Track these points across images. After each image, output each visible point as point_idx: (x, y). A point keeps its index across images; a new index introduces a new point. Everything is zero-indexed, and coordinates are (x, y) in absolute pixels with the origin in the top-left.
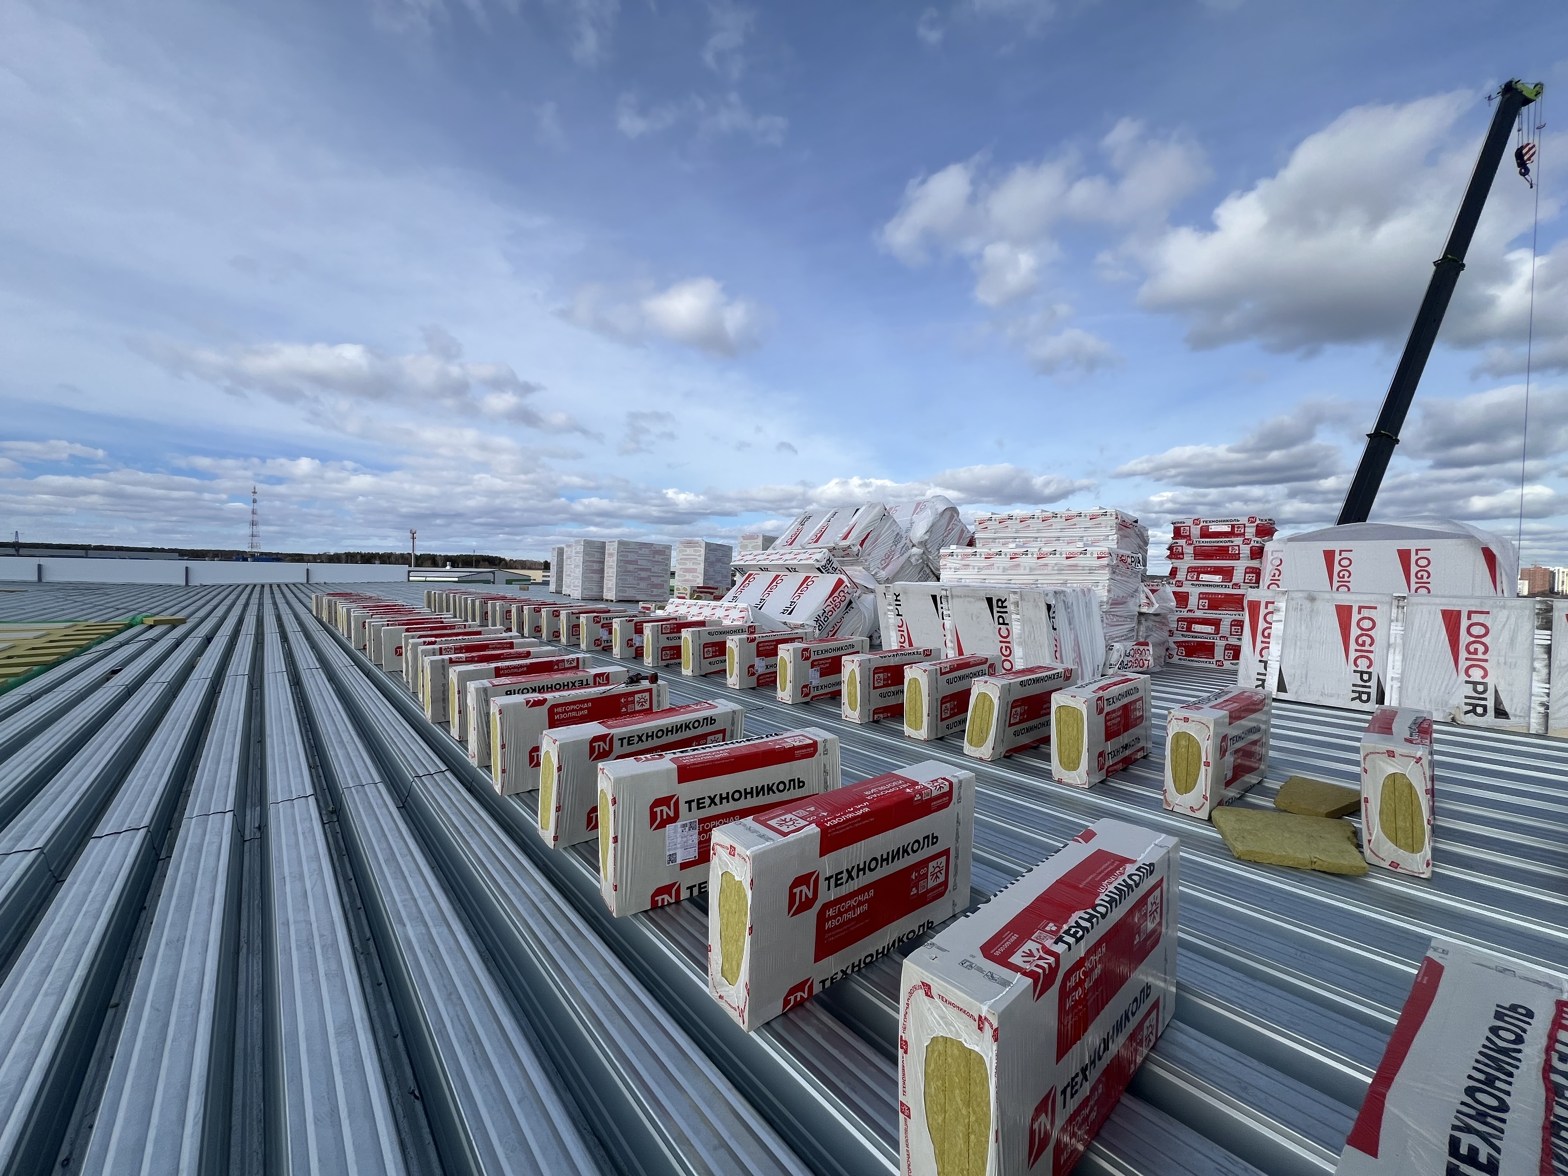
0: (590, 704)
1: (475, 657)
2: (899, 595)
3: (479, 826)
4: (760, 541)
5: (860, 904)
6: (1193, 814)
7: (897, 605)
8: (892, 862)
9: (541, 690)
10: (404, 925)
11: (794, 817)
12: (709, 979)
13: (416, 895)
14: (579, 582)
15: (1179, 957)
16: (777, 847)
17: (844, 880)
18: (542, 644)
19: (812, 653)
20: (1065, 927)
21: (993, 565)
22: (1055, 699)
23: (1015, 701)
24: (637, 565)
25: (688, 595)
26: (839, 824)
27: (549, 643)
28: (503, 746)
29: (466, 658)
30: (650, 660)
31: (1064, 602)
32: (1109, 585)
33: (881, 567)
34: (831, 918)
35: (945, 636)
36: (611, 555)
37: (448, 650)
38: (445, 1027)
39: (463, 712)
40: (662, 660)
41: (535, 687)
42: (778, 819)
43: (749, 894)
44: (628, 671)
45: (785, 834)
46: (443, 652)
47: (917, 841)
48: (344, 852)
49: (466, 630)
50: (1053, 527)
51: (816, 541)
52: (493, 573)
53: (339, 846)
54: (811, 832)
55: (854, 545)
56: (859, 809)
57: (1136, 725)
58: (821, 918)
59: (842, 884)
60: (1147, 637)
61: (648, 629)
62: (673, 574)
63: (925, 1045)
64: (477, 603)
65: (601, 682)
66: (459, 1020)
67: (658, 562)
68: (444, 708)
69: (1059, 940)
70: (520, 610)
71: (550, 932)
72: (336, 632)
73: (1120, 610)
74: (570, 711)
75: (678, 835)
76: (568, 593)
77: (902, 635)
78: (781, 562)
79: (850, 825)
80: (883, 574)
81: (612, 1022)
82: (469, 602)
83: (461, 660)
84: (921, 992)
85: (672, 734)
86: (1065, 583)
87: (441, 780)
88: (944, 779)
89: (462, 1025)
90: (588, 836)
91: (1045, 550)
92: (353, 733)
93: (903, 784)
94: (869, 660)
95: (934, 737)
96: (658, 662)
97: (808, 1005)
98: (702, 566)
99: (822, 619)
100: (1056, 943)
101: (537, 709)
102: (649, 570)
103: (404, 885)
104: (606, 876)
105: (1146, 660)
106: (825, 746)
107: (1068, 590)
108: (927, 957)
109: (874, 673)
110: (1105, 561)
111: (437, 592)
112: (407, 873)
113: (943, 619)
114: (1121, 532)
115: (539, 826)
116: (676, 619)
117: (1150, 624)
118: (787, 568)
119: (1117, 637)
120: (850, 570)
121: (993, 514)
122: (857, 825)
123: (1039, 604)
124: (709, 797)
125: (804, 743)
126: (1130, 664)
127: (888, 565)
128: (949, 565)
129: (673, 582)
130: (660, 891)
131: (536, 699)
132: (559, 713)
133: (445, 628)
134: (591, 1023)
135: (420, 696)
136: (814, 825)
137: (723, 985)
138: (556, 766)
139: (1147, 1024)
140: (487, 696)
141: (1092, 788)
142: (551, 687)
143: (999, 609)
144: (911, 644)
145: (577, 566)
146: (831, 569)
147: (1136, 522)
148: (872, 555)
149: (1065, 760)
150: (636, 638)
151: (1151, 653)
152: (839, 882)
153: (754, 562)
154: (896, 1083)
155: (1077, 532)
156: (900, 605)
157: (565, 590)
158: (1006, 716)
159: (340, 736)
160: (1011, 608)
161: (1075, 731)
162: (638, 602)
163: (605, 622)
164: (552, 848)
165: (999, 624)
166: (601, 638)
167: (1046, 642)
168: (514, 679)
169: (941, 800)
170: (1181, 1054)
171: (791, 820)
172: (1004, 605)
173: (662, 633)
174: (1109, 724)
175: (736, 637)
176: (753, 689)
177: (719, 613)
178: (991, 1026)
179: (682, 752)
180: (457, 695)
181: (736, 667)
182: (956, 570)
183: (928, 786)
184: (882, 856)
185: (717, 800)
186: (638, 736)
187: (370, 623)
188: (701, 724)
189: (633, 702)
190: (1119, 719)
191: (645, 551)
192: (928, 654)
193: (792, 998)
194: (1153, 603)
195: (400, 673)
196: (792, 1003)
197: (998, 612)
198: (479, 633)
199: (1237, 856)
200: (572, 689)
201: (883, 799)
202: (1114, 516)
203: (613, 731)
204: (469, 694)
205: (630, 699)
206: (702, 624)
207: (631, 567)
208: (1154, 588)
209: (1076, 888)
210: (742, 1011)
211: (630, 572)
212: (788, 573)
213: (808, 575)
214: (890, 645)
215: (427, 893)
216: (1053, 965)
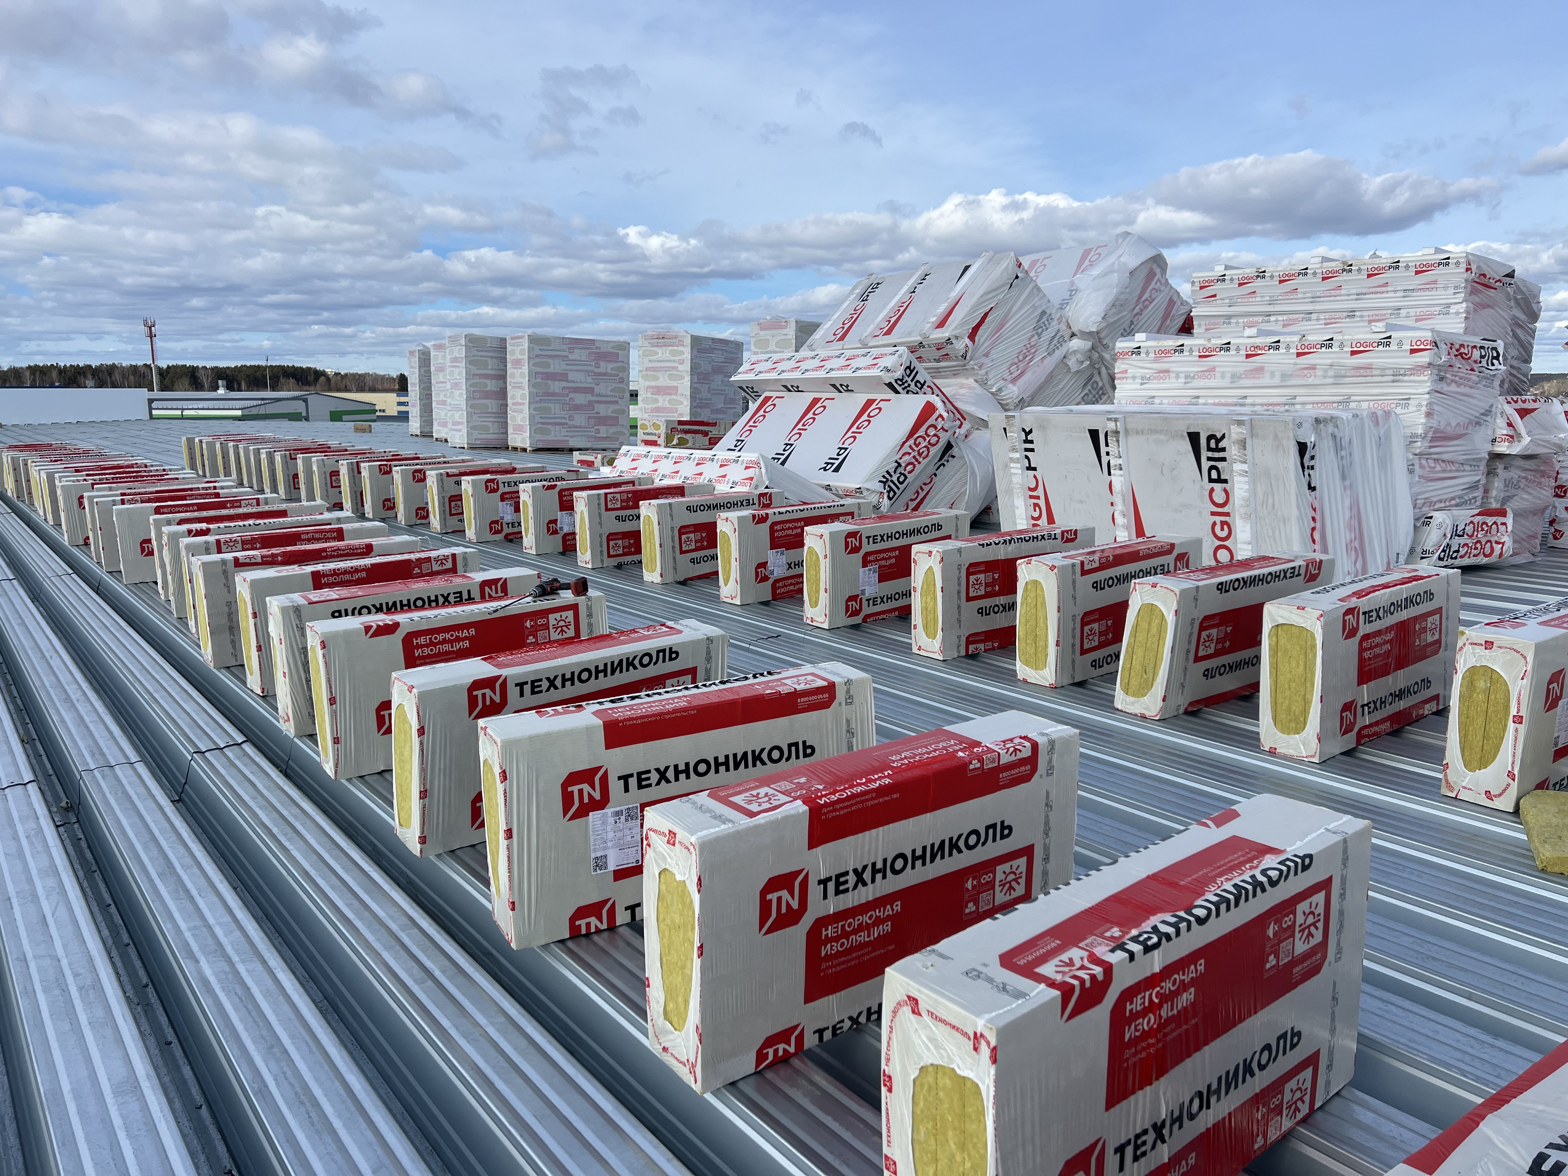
0: (473, 632)
1: (278, 555)
2: (1031, 431)
3: (302, 825)
4: (791, 332)
5: (879, 921)
6: (1489, 803)
7: (1026, 450)
8: (932, 861)
9: (391, 608)
10: (197, 961)
11: (771, 791)
12: (649, 1026)
13: (211, 921)
14: (461, 416)
15: (1363, 997)
16: (738, 832)
17: (850, 885)
18: (395, 530)
19: (864, 541)
20: (1134, 932)
21: (1213, 369)
22: (1270, 613)
23: (1206, 618)
24: (567, 381)
25: (663, 436)
26: (839, 801)
27: (411, 528)
28: (332, 701)
29: (262, 557)
30: (588, 556)
31: (1334, 437)
32: (1430, 404)
33: (1009, 378)
34: (829, 940)
35: (1112, 504)
36: (518, 363)
37: (231, 545)
38: (266, 1086)
39: (264, 647)
40: (609, 556)
41: (381, 605)
42: (747, 794)
43: (696, 898)
44: (539, 576)
45: (751, 814)
46: (224, 548)
47: (976, 832)
48: (94, 868)
49: (260, 509)
50: (1343, 292)
51: (889, 332)
52: (305, 401)
53: (85, 859)
54: (792, 812)
55: (957, 337)
56: (875, 781)
57: (1424, 657)
58: (814, 938)
59: (847, 890)
60: (1505, 500)
61: (581, 500)
62: (634, 395)
63: (913, 1077)
64: (278, 457)
65: (493, 594)
66: (286, 1078)
67: (605, 374)
68: (233, 642)
69: (1121, 947)
70: (356, 470)
71: (416, 969)
72: (33, 515)
73: (1452, 451)
74: (440, 643)
75: (609, 828)
76: (443, 435)
77: (1036, 505)
78: (821, 374)
79: (856, 804)
80: (1013, 392)
81: (506, 1081)
82: (263, 456)
83: (253, 561)
84: (907, 1010)
85: (606, 676)
86: (1346, 402)
87: (238, 758)
88: (1025, 738)
89: (291, 1084)
90: (472, 837)
91: (1313, 338)
92: (85, 685)
93: (955, 744)
94: (959, 551)
95: (1067, 681)
96: (602, 561)
97: (796, 1062)
98: (686, 382)
99: (895, 479)
100: (1112, 951)
101: (383, 639)
102: (590, 390)
103: (190, 907)
104: (498, 889)
105: (1497, 543)
106: (848, 691)
107: (1345, 415)
108: (919, 965)
109: (969, 574)
110: (1424, 358)
111: (205, 440)
112: (194, 892)
113: (1110, 474)
114: (1476, 299)
115: (396, 824)
116: (632, 483)
117: (1514, 474)
118: (834, 386)
119: (1440, 501)
120: (952, 386)
121: (1227, 268)
122: (869, 803)
123: (1285, 442)
124: (658, 770)
125: (814, 685)
126: (1463, 551)
127: (1022, 374)
128: (1131, 371)
129: (634, 411)
130: (582, 912)
131: (381, 624)
132: (422, 646)
133: (222, 505)
134: (476, 1082)
135: (192, 623)
136: (799, 802)
137: (668, 1032)
138: (415, 726)
139: (1292, 1084)
140: (300, 621)
141: (1326, 763)
142: (409, 605)
143: (1210, 454)
144: (1051, 520)
145: (456, 386)
146: (913, 384)
147: (1511, 275)
148: (994, 354)
149: (1282, 716)
150: (563, 518)
151: (1510, 528)
152: (842, 888)
153: (773, 376)
154: (880, 1135)
155: (1389, 300)
156: (1032, 450)
157: (439, 431)
158: (1190, 642)
159: (65, 691)
160: (1232, 451)
161: (1302, 668)
162: (571, 450)
163: (507, 489)
164: (418, 854)
165: (1211, 480)
166: (502, 518)
167: (1295, 512)
168: (344, 592)
169: (1016, 771)
170: (1357, 1135)
171: (766, 795)
172: (1221, 445)
173: (607, 509)
174: (1367, 655)
175: (734, 515)
176: (766, 603)
177: (711, 471)
178: (988, 1043)
179: (612, 701)
180: (251, 621)
181: (735, 565)
182: (1145, 380)
183: (996, 748)
184: (914, 851)
185: (670, 774)
186: (548, 679)
187: (91, 499)
188: (654, 660)
189: (546, 627)
190: (1388, 646)
191: (578, 354)
192: (1070, 537)
193: (771, 1051)
194: (1519, 435)
195: (153, 585)
196: (771, 1058)
197: (1209, 459)
198: (283, 514)
199: (1540, 866)
200: (443, 606)
201: (918, 767)
202: (1464, 266)
203: (505, 672)
204: (270, 618)
205: (541, 622)
206: (679, 491)
207: (556, 386)
208: (1525, 406)
209: (1174, 885)
210: (694, 1066)
211: (554, 394)
212: (835, 394)
213: (872, 396)
214: (1015, 523)
215: (227, 918)
216: (1100, 977)
